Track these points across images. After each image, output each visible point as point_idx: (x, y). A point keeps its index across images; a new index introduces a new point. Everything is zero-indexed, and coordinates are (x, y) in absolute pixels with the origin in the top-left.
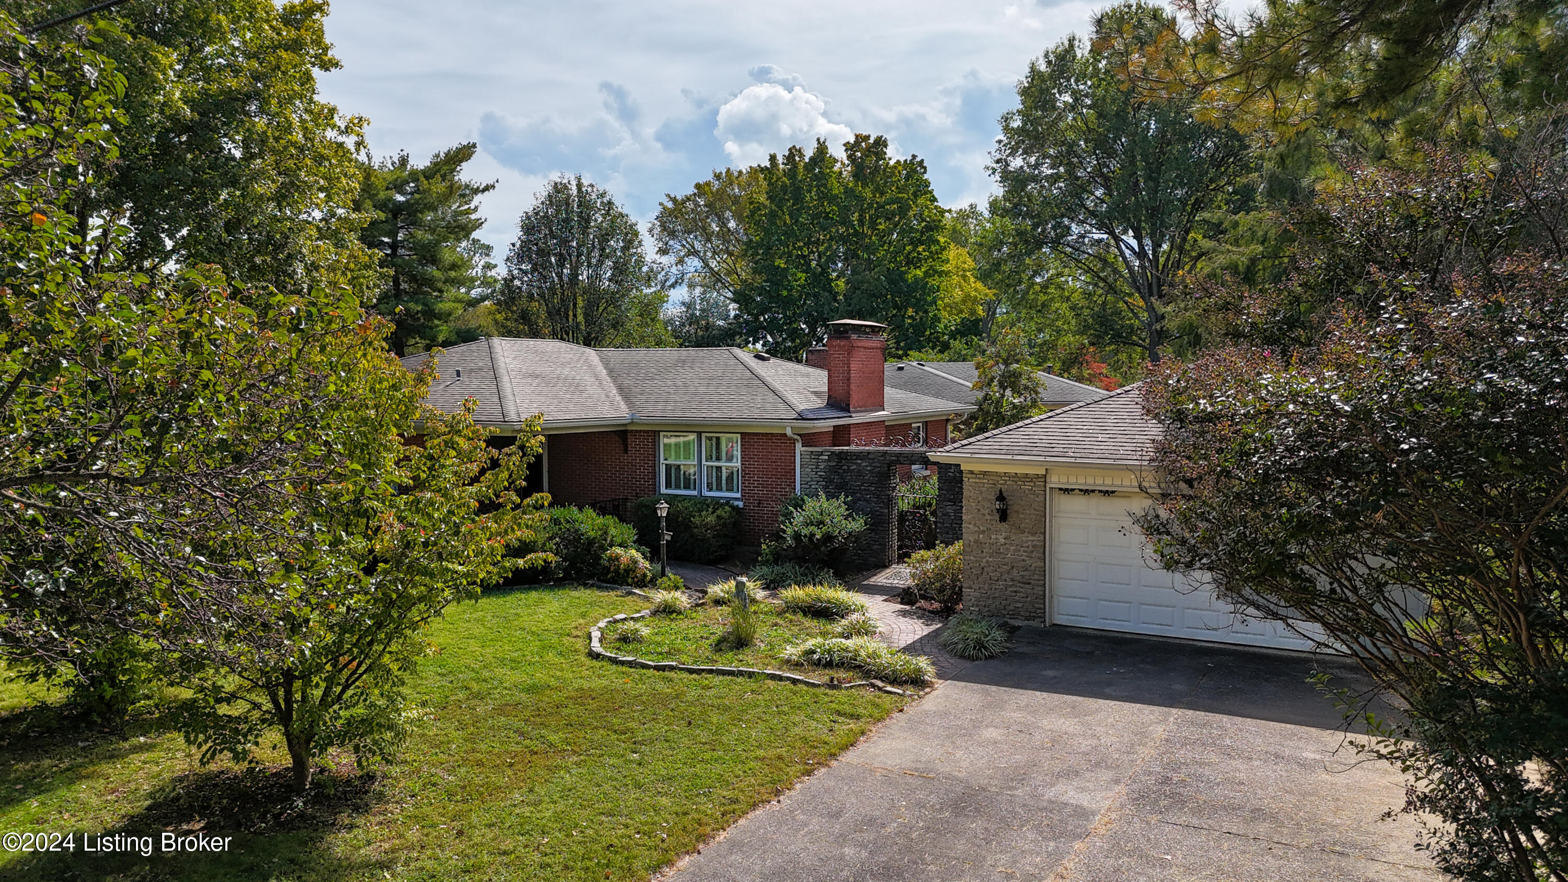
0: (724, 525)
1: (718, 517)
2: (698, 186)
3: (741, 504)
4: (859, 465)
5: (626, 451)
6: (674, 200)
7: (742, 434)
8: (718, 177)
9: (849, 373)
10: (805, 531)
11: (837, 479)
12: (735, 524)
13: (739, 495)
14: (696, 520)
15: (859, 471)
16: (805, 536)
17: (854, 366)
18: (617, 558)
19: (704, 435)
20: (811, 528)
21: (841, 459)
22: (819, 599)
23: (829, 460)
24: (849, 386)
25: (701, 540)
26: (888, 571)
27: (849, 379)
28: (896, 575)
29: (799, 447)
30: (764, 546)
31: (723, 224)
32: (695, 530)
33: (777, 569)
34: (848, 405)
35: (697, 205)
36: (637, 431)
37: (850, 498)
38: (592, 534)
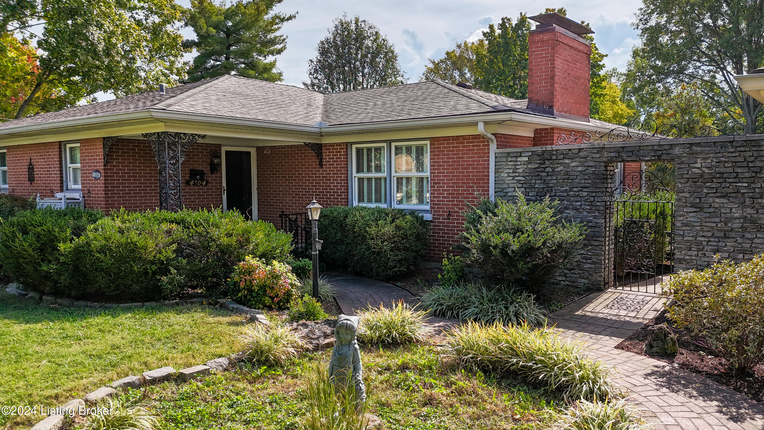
0: (405, 237)
1: (397, 227)
2: (447, 53)
3: (428, 217)
4: (568, 165)
5: (321, 165)
6: (433, 63)
7: (433, 140)
8: (459, 46)
9: (553, 71)
10: (496, 240)
11: (539, 185)
12: (418, 237)
13: (428, 207)
14: (373, 230)
15: (567, 173)
16: (495, 247)
17: (559, 63)
18: (250, 271)
19: (393, 145)
20: (505, 236)
21: (544, 160)
22: (514, 352)
23: (529, 162)
24: (552, 86)
25: (379, 253)
26: (605, 296)
27: (553, 78)
28: (619, 301)
29: (493, 147)
30: (445, 261)
31: (462, 75)
32: (371, 242)
33: (459, 291)
34: (551, 107)
35: (447, 65)
36: (333, 145)
37: (557, 202)
38: (225, 240)
